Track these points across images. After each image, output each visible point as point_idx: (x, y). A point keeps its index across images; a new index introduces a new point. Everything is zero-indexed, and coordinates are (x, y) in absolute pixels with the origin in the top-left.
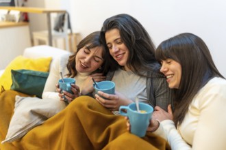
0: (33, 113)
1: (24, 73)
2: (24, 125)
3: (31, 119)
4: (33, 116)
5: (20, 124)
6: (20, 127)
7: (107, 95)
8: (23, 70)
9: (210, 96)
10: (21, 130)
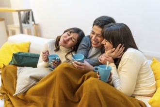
0: (31, 77)
1: (20, 54)
2: (26, 85)
3: (30, 81)
4: (31, 79)
5: (24, 84)
6: (24, 86)
7: (79, 63)
8: (20, 53)
9: (125, 59)
10: (25, 88)
